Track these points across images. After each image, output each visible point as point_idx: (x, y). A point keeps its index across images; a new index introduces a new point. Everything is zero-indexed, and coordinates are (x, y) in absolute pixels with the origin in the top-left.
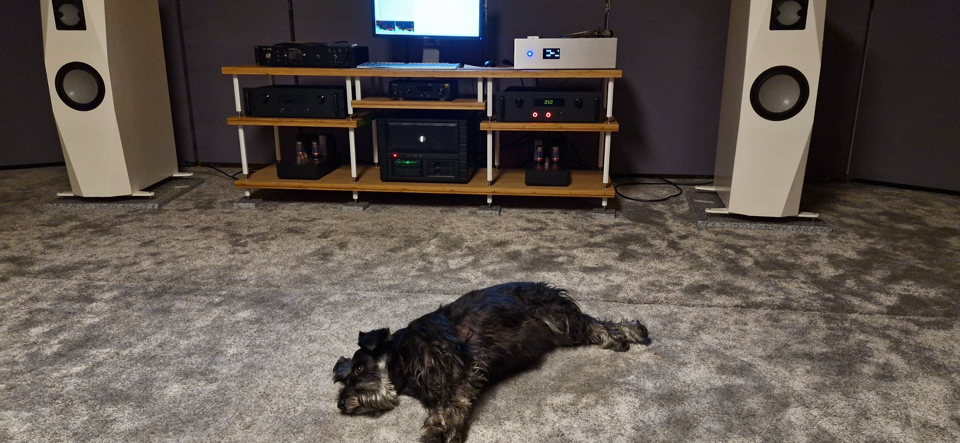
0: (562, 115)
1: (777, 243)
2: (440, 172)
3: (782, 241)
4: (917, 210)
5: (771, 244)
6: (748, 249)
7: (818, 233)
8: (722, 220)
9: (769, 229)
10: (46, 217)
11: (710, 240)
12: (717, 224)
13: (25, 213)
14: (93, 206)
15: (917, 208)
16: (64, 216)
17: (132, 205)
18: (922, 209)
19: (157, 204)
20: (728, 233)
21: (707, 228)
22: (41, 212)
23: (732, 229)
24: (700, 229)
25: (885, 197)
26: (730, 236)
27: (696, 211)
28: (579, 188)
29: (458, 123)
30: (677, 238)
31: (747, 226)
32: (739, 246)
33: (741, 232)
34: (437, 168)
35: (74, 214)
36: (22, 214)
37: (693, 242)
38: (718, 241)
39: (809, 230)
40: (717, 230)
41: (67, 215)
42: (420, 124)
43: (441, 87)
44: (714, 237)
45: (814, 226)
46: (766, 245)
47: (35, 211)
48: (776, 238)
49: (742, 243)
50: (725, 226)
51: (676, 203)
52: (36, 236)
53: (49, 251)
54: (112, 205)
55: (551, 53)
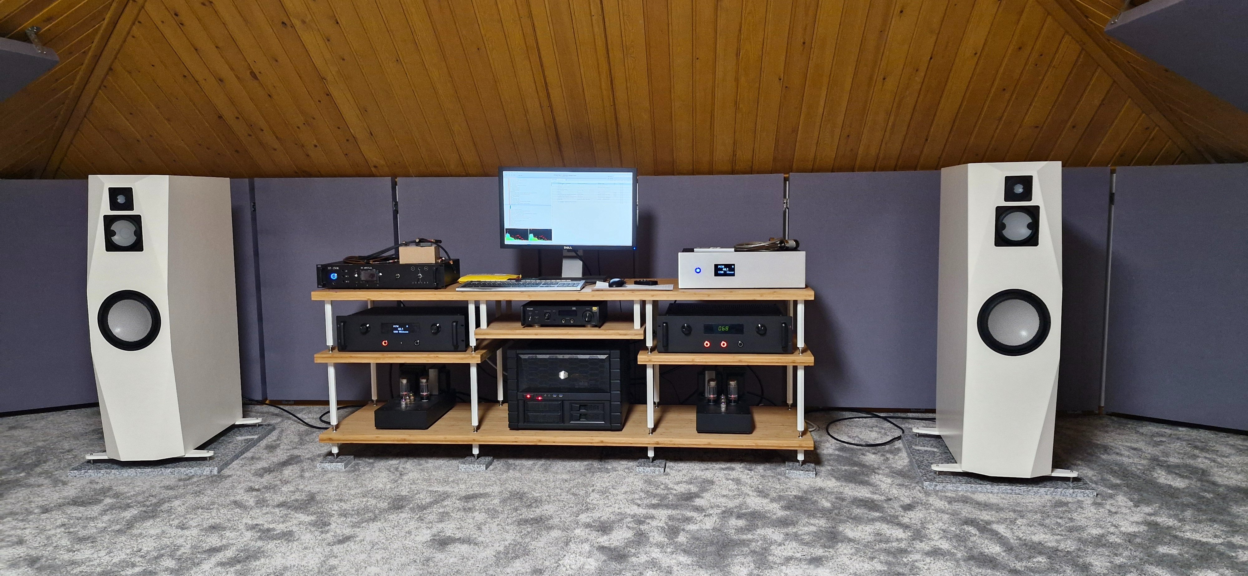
0: (740, 344)
1: (1029, 515)
2: (586, 416)
3: (1036, 512)
4: (1200, 460)
5: (1022, 517)
6: (995, 527)
7: (1080, 498)
8: (954, 480)
9: (1016, 494)
10: (70, 492)
11: (943, 512)
12: (950, 487)
13: (42, 485)
14: (132, 472)
15: (1198, 457)
16: (95, 490)
17: (183, 471)
18: (1206, 458)
19: (216, 468)
20: (965, 500)
21: (936, 492)
22: (64, 483)
23: (969, 494)
24: (927, 494)
25: (1155, 439)
26: (968, 505)
27: (919, 467)
28: (766, 437)
29: (610, 355)
30: (900, 509)
31: (987, 489)
32: (982, 520)
33: (980, 497)
34: (583, 411)
35: (107, 485)
36: (39, 486)
37: (922, 516)
38: (954, 514)
39: (1067, 494)
40: (949, 494)
41: (98, 487)
42: (560, 357)
43: (588, 311)
44: (947, 505)
45: (1073, 488)
46: (1016, 519)
47: (56, 482)
48: (1027, 506)
49: (985, 516)
50: (960, 489)
51: (891, 452)
52: (59, 522)
53: (77, 547)
54: (157, 471)
55: (724, 269)
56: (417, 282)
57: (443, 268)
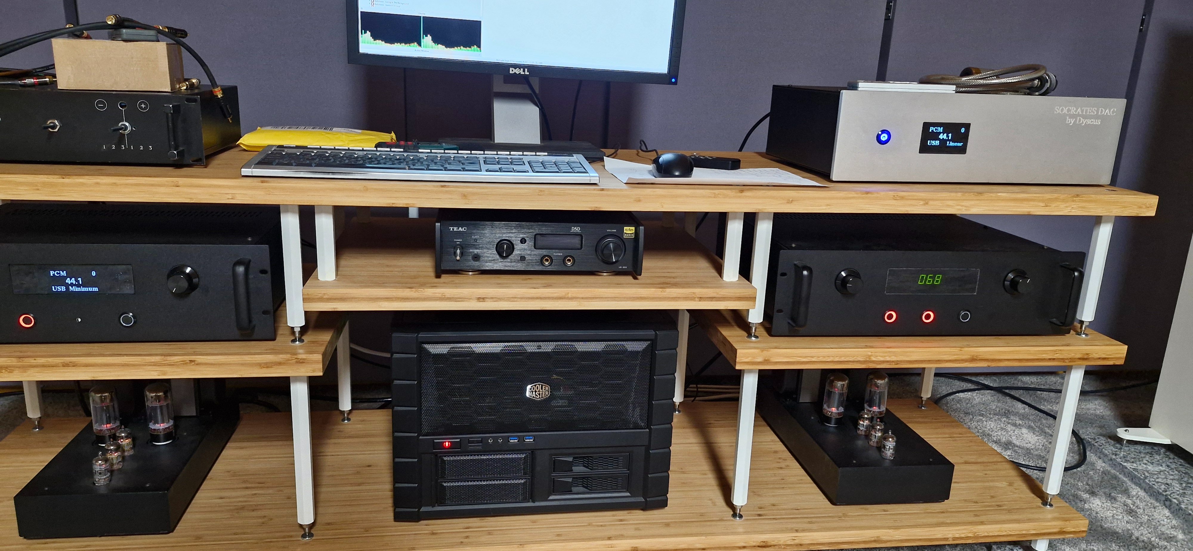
2: (586, 482)
29: (654, 341)
34: (579, 471)
42: (531, 347)
55: (941, 137)
56: (118, 146)
57: (195, 107)
